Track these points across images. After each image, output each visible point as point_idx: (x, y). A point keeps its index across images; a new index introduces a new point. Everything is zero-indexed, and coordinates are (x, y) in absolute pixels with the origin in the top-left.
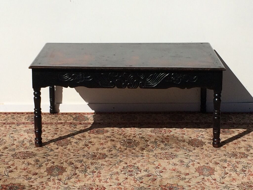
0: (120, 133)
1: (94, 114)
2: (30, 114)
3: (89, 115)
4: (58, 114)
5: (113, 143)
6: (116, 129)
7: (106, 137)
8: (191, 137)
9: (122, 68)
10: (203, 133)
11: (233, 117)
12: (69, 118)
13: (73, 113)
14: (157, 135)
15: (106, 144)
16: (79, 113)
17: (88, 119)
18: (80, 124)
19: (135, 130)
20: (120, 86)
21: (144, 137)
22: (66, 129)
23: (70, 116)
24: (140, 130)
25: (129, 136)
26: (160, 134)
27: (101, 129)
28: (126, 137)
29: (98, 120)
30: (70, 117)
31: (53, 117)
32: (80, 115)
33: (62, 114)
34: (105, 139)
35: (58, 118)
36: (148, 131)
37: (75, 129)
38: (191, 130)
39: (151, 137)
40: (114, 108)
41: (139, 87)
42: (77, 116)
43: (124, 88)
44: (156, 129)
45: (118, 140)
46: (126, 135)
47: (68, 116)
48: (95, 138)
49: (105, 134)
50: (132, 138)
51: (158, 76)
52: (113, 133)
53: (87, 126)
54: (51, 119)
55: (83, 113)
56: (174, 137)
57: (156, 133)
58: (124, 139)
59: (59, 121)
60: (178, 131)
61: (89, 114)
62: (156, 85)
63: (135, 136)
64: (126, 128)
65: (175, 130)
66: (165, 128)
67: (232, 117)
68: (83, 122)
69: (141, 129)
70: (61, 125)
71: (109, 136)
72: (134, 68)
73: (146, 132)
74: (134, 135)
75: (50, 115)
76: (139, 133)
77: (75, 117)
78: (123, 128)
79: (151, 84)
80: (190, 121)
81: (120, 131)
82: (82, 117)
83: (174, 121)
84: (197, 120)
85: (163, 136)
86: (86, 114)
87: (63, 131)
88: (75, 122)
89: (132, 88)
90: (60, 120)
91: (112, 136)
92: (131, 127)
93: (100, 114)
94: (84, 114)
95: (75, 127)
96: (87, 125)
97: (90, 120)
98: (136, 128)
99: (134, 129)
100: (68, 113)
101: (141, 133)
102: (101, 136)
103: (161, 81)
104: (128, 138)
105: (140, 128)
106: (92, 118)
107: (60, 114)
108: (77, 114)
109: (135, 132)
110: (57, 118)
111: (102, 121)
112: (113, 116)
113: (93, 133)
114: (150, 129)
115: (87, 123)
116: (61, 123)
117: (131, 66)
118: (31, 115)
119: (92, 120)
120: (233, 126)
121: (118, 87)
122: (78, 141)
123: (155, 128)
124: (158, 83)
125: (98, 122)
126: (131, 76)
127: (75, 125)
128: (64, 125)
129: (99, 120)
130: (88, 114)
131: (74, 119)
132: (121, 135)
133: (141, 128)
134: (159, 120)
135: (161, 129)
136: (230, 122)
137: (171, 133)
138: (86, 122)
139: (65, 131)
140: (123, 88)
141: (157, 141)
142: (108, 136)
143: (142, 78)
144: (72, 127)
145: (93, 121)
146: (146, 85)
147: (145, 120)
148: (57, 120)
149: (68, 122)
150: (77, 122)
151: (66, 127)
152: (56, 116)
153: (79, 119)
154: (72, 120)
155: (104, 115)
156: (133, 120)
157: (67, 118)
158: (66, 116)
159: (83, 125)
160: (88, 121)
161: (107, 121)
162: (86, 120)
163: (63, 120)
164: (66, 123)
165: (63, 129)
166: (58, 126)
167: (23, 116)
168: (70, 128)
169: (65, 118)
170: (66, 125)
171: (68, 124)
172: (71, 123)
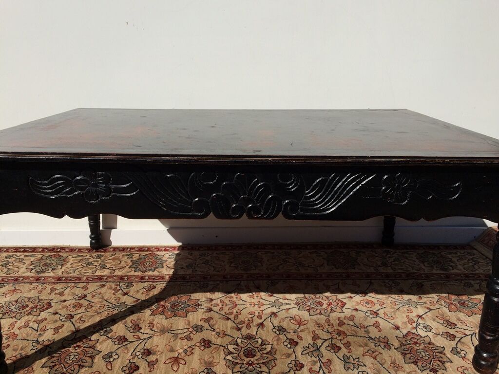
0: (226, 309)
1: (178, 250)
2: (49, 251)
3: (167, 252)
4: (106, 251)
5: (207, 355)
6: (218, 295)
7: (191, 330)
8: (397, 328)
9: (231, 158)
10: (421, 311)
11: (452, 257)
12: (123, 263)
14: (314, 317)
15: (187, 358)
16: (149, 249)
17: (162, 264)
18: (142, 279)
19: (262, 301)
20: (224, 213)
21: (284, 325)
22: (103, 298)
23: (129, 255)
24: (273, 299)
25: (248, 326)
26: (320, 313)
27: (184, 298)
28: (240, 326)
29: (183, 268)
30: (127, 260)
31: (91, 260)
32: (148, 253)
33: (116, 249)
34: (189, 338)
35: (99, 262)
36: (290, 304)
37: (126, 296)
38: (388, 299)
39: (302, 327)
40: (217, 237)
41: (282, 214)
42: (141, 256)
43: (237, 218)
44: (307, 296)
45: (219, 341)
46: (241, 318)
47: (123, 255)
48: (163, 331)
49: (191, 316)
50: (254, 333)
51: (340, 184)
52: (211, 310)
53: (155, 287)
54: (85, 266)
56: (357, 327)
57: (309, 309)
58: (237, 334)
59: (98, 273)
60: (358, 304)
61: (168, 250)
62: (335, 208)
63: (262, 324)
64: (239, 295)
65: (351, 297)
66: (328, 294)
67: (450, 256)
68: (151, 273)
69: (274, 295)
70: (97, 286)
71: (199, 323)
72: (270, 159)
73: (288, 307)
74: (260, 317)
75: (89, 252)
76: (269, 311)
77: (138, 257)
78: (233, 295)
79: (318, 206)
80: (372, 270)
81: (228, 303)
82: (151, 259)
83: (339, 270)
84: (385, 265)
85: (328, 321)
86: (161, 251)
87: (92, 307)
88: (132, 273)
89: (261, 218)
90: (103, 267)
91: (206, 325)
92: (251, 292)
93: (188, 249)
94: (158, 249)
95: (125, 291)
96: (154, 284)
97: (165, 267)
98: (262, 294)
99: (257, 297)
100: (128, 248)
101: (275, 310)
102: (180, 324)
103: (347, 197)
104: (245, 331)
105: (271, 293)
106: (171, 262)
107: (109, 251)
108: (144, 251)
109: (263, 308)
111: (190, 272)
112: (215, 254)
113: (163, 313)
114: (293, 296)
115: (158, 276)
116: (100, 278)
117: (259, 151)
118: (49, 254)
119: (169, 268)
120: (471, 286)
121: (218, 216)
122: (116, 347)
123: (304, 294)
124: (339, 204)
125: (181, 272)
126: (257, 182)
127: (130, 284)
128: (104, 286)
129: (184, 266)
130: (166, 249)
131: (134, 264)
132: (228, 319)
133: (274, 293)
134: (308, 266)
135: (318, 296)
136: (455, 271)
137: (347, 312)
138: (156, 273)
139: (99, 306)
140: (235, 218)
141: (319, 342)
142: (197, 326)
143: (292, 188)
144: (121, 291)
145: (171, 272)
146: (302, 210)
147: (279, 266)
148: (97, 267)
149: (118, 273)
150: (136, 273)
151: (106, 290)
152: (99, 257)
153: (143, 264)
154: (127, 269)
155: (196, 253)
156: (254, 268)
157: (119, 262)
158: (119, 255)
159: (147, 283)
160: (160, 270)
161: (200, 271)
162: (157, 268)
163: (108, 269)
164: (110, 278)
165: (96, 300)
166: (88, 289)
167: (30, 256)
168: (114, 296)
169: (114, 263)
170: (108, 284)
171: (115, 280)
172: (121, 278)
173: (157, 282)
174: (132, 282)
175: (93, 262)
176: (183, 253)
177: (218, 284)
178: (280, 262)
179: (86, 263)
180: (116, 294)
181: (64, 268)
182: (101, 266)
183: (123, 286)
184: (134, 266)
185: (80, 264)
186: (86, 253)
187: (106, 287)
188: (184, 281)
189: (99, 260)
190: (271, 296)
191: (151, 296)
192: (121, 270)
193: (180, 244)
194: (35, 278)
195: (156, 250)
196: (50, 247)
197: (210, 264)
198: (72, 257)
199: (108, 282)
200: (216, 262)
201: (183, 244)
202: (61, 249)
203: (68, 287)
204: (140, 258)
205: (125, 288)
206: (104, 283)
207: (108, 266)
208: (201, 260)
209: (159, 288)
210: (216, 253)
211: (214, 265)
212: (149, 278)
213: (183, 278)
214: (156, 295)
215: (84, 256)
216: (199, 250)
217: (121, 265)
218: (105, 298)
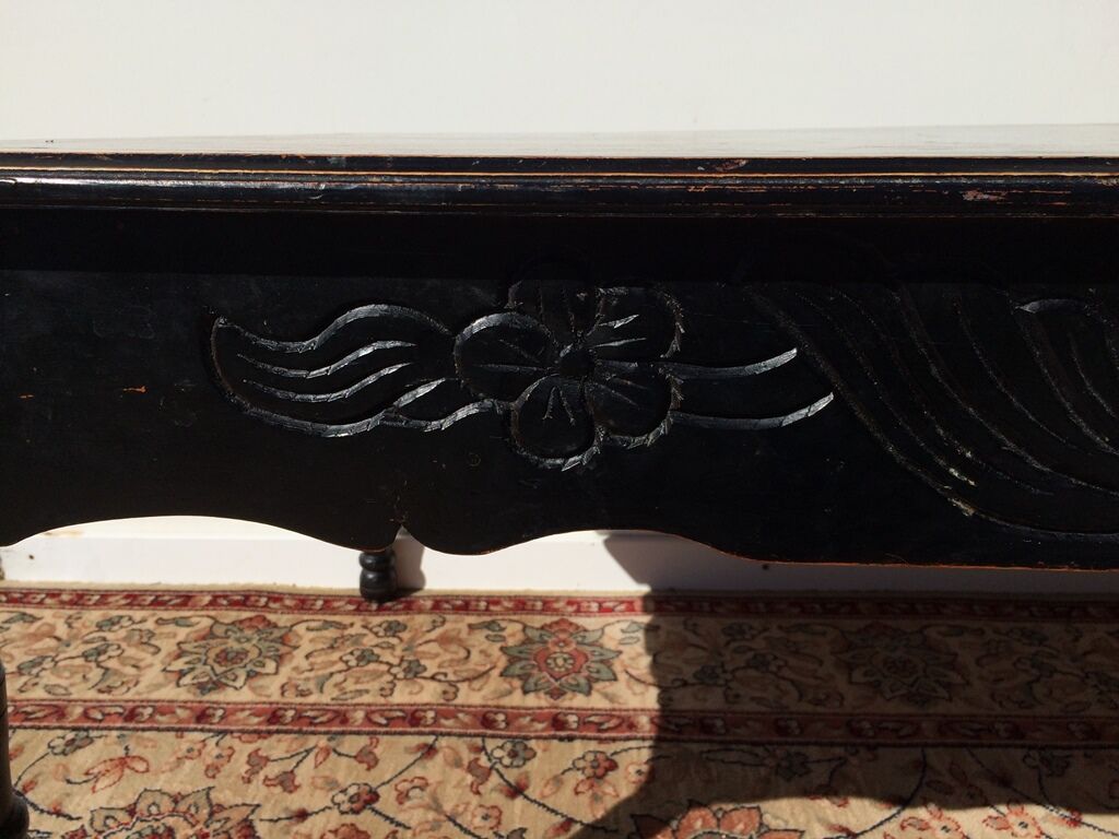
1: (646, 611)
2: (234, 604)
3: (609, 619)
4: (409, 608)
12: (475, 656)
13: (510, 598)
16: (547, 604)
17: (606, 663)
18: (558, 725)
22: (437, 806)
23: (488, 626)
27: (739, 820)
29: (685, 684)
30: (486, 645)
31: (369, 641)
32: (549, 620)
33: (441, 603)
35: (398, 652)
37: (520, 801)
42: (530, 633)
47: (471, 627)
53: (613, 765)
54: (353, 663)
55: (570, 602)
59: (402, 696)
61: (610, 610)
68: (579, 701)
69: (1087, 818)
70: (408, 750)
75: (358, 611)
77: (520, 637)
78: (922, 813)
86: (588, 613)
88: (517, 699)
90: (414, 671)
93: (679, 610)
94: (577, 604)
95: (512, 776)
96: (609, 748)
97: (622, 677)
98: (1036, 812)
100: (478, 598)
106: (639, 659)
107: (421, 611)
108: (533, 611)
110: (392, 647)
111: (714, 700)
115: (609, 715)
116: (412, 718)
118: (233, 615)
119: (638, 680)
125: (687, 701)
127: (520, 748)
128: (429, 751)
129: (689, 672)
130: (604, 606)
131: (512, 661)
138: (597, 701)
144: (495, 778)
145: (651, 699)
148: (394, 670)
149: (470, 696)
150: (532, 701)
151: (444, 772)
152: (393, 629)
153: (543, 660)
154: (495, 683)
155: (709, 624)
156: (942, 692)
157: (463, 654)
158: (458, 624)
159: (577, 744)
160: (611, 688)
161: (753, 699)
162: (597, 680)
163: (433, 678)
164: (446, 718)
165: (414, 815)
166: (376, 761)
167: (176, 622)
168: (475, 800)
169: (448, 657)
170: (443, 742)
171: (466, 726)
172: (485, 720)
173: (614, 740)
174: (527, 738)
175: (377, 651)
176: (661, 622)
177: (843, 761)
178: (1026, 671)
179: (357, 653)
180: (481, 789)
181: (286, 670)
182: (405, 665)
183: (498, 753)
184: (517, 669)
185: (335, 656)
186: (348, 613)
187: (439, 758)
188: (711, 742)
189: (394, 641)
190: (1076, 823)
191: (610, 803)
192: (476, 684)
193: (645, 589)
194: (191, 708)
195: (570, 609)
196: (236, 592)
197: (773, 668)
198: (308, 629)
199: (442, 734)
200: (793, 661)
201: (654, 590)
202: (269, 599)
203: (308, 752)
204: (528, 641)
205: (507, 761)
206: (430, 739)
207: (431, 667)
208: (735, 651)
209: (632, 769)
210: (780, 628)
211: (793, 676)
212: (584, 723)
213: (703, 725)
214: (628, 800)
215: (345, 627)
216: (712, 613)
217: (471, 665)
218: (448, 807)
